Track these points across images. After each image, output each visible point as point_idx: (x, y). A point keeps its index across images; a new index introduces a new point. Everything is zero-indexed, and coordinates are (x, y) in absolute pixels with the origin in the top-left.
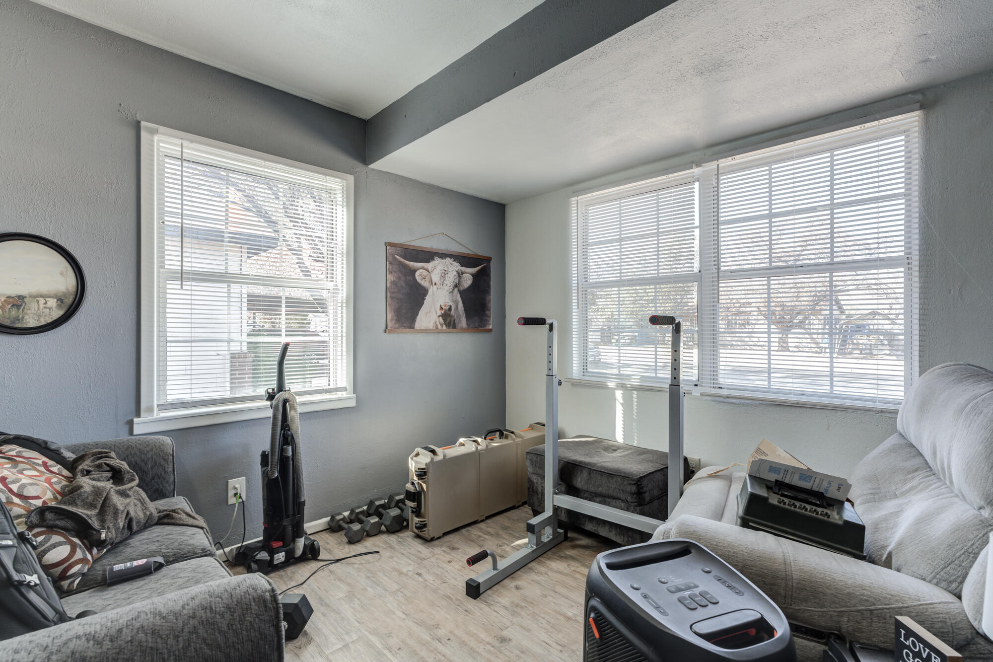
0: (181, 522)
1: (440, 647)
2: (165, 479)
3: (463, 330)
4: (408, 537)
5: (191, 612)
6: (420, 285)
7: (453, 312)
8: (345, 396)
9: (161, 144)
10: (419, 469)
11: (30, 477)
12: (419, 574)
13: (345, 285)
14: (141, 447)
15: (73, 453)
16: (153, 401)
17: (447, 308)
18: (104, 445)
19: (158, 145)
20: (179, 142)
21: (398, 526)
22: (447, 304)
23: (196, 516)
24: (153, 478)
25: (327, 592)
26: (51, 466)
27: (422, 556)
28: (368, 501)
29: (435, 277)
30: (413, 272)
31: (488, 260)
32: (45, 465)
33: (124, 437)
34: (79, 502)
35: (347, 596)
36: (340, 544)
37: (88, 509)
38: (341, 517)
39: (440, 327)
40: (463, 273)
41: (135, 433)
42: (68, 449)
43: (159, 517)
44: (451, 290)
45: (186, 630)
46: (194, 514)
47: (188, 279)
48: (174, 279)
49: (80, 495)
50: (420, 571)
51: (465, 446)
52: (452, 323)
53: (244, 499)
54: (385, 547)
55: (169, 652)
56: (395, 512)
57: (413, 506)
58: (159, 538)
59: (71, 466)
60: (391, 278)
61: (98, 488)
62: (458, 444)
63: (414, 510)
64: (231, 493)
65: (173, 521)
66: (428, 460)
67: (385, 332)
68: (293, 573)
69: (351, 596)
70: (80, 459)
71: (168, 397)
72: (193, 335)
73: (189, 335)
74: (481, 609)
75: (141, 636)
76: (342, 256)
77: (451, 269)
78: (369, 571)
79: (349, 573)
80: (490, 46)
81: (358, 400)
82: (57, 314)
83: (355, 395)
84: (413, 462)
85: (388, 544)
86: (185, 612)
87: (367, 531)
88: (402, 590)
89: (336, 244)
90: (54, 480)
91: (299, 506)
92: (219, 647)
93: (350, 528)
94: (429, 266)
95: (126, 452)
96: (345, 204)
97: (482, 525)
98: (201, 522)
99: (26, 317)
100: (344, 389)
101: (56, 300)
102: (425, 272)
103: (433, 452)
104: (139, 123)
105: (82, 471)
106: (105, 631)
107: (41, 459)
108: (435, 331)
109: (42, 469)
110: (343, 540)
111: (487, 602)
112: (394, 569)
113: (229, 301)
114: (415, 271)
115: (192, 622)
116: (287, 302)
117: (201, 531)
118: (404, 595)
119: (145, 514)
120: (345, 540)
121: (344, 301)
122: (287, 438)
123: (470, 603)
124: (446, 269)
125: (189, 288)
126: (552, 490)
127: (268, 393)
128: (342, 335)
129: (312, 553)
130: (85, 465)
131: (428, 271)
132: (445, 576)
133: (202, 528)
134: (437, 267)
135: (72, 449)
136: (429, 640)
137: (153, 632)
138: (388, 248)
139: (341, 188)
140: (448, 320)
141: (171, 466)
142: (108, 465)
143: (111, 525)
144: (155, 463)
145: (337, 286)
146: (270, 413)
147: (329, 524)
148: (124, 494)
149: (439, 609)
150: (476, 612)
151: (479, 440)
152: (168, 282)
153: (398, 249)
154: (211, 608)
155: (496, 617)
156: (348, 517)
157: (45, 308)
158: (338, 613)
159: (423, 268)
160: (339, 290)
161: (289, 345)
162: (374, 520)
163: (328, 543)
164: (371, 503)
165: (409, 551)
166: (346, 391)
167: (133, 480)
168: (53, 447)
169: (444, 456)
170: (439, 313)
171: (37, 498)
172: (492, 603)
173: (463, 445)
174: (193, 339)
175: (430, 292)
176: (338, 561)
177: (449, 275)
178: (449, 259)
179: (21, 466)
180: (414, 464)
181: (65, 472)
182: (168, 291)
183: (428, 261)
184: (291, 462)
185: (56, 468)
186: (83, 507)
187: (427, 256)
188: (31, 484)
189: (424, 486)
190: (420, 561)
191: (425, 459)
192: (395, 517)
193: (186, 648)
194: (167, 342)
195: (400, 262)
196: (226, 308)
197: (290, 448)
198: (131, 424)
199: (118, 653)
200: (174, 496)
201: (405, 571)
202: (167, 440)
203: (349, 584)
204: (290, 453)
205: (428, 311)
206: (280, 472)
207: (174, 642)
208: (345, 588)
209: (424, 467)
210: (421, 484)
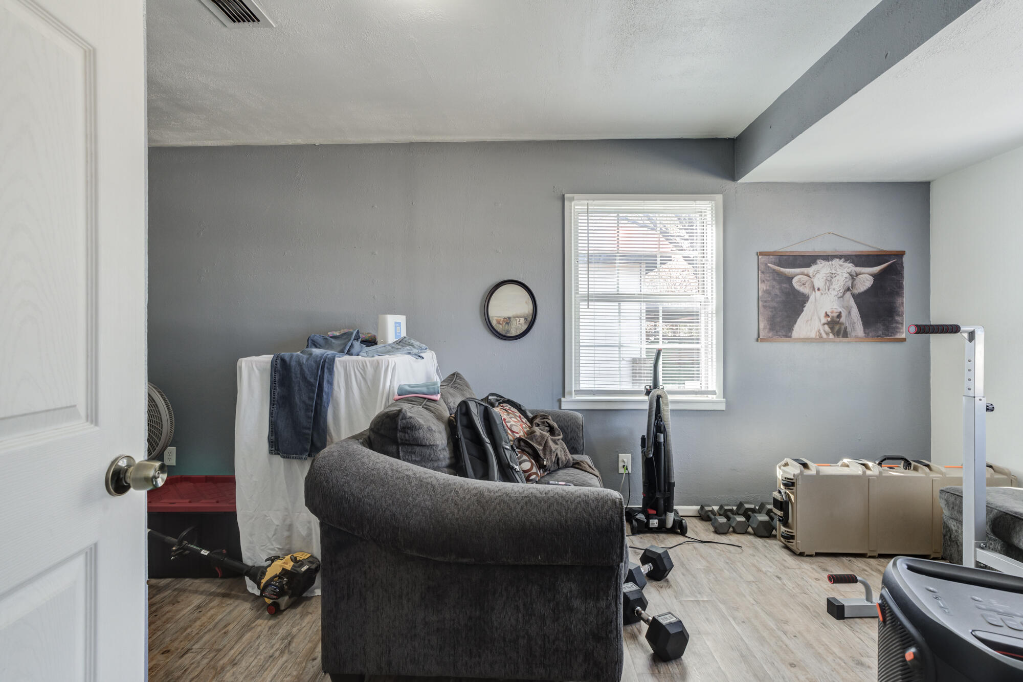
0: (585, 469)
1: (784, 638)
2: (578, 441)
3: (858, 340)
4: (776, 545)
5: (579, 495)
6: (798, 292)
7: (843, 319)
8: (715, 399)
9: (576, 207)
10: (786, 478)
11: (515, 421)
12: (779, 578)
13: (714, 297)
14: (564, 417)
15: (532, 414)
16: (572, 388)
17: (835, 315)
18: (546, 412)
19: (574, 207)
20: (586, 202)
21: (765, 532)
22: (835, 311)
23: (594, 468)
24: (571, 439)
25: (689, 560)
26: (522, 418)
27: (787, 565)
28: (738, 503)
29: (819, 282)
30: (790, 279)
31: (900, 255)
32: (520, 417)
33: (556, 409)
34: (534, 440)
35: (704, 569)
36: (707, 530)
37: (538, 445)
38: (710, 509)
39: (824, 336)
40: (857, 275)
41: (562, 408)
42: (530, 411)
43: (573, 462)
44: (840, 295)
45: (576, 501)
46: (593, 467)
47: (592, 301)
48: (584, 301)
49: (534, 436)
50: (780, 576)
51: (850, 467)
52: (842, 332)
53: (630, 472)
54: (748, 545)
55: (568, 508)
56: (763, 518)
57: (779, 514)
58: (572, 475)
59: (531, 421)
60: (763, 287)
61: (543, 434)
62: (840, 463)
63: (781, 519)
64: (621, 464)
65: (581, 467)
66: (797, 472)
67: (757, 340)
68: (665, 539)
69: (708, 570)
70: (535, 417)
71: (581, 385)
72: (596, 341)
73: (592, 341)
74: (841, 629)
75: (557, 496)
76: (712, 271)
77: (839, 271)
78: (729, 558)
79: (710, 553)
80: (858, 32)
81: (728, 404)
82: (524, 327)
83: (724, 399)
84: (781, 471)
85: (753, 544)
86: (576, 493)
87: (733, 527)
88: (757, 583)
89: (707, 260)
90: (524, 426)
91: (670, 486)
92: (590, 515)
93: (716, 520)
94: (810, 270)
95: (557, 418)
96: (714, 222)
97: (872, 561)
98: (597, 473)
99: (511, 330)
100: (714, 393)
101: (523, 319)
102: (805, 278)
103: (805, 466)
104: (564, 195)
105: (536, 423)
106: (543, 489)
107: (518, 414)
108: (819, 339)
109: (519, 419)
110: (710, 529)
111: (851, 627)
112: (754, 566)
113: (619, 316)
114: (793, 278)
115: (579, 499)
116: (663, 315)
117: (596, 478)
118: (758, 587)
119: (566, 458)
120: (712, 529)
121: (714, 312)
122: (660, 427)
123: (831, 620)
124: (834, 272)
125: (592, 307)
126: (973, 541)
127: (647, 389)
128: (712, 343)
129: (679, 528)
130: (537, 421)
131: (809, 276)
132: (808, 589)
133: (597, 477)
134: (820, 271)
135: (532, 412)
136: (775, 628)
137: (562, 497)
138: (760, 257)
139: (710, 208)
140: (837, 328)
141: (581, 433)
142: (548, 423)
143: (549, 458)
144: (572, 429)
145: (707, 298)
146: (646, 407)
147: (698, 512)
148: (555, 442)
149: (791, 610)
150: (835, 630)
151: (870, 464)
152: (581, 303)
153: (771, 257)
154: (588, 496)
155: (859, 643)
156: (717, 511)
157: (519, 324)
158: (694, 577)
159: (803, 274)
160: (709, 302)
161: (661, 351)
162: (741, 519)
163: (696, 527)
164: (740, 505)
165: (773, 556)
166: (716, 394)
167: (559, 435)
168: (523, 409)
169: (818, 472)
170: (824, 320)
171: (517, 433)
172: (858, 630)
173: (848, 466)
174: (596, 344)
175: (811, 299)
176: (702, 542)
177: (837, 278)
178: (838, 260)
179: (511, 415)
180: (781, 473)
181: (528, 424)
182: (581, 310)
183: (809, 266)
184: (663, 448)
185: (525, 420)
186: (536, 443)
187: (808, 260)
188: (515, 425)
189: (792, 497)
190: (783, 568)
191: (794, 470)
192: (762, 522)
193: (575, 509)
194: (580, 346)
195: (774, 270)
196: (617, 321)
197: (662, 436)
198: (560, 401)
199: (548, 500)
200: (583, 454)
201: (764, 569)
202: (580, 415)
203: (708, 562)
204: (662, 440)
205: (809, 319)
206: (654, 454)
207: (570, 504)
208: (704, 563)
209: (792, 477)
210: (788, 495)
